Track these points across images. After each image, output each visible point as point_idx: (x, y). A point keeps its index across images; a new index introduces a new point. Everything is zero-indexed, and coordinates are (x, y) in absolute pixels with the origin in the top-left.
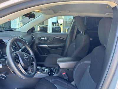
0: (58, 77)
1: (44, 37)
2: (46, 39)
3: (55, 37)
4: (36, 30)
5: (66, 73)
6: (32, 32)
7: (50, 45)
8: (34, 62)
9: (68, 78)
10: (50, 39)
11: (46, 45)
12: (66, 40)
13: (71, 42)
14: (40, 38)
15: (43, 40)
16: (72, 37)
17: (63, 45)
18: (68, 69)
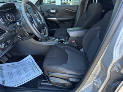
0: (68, 45)
1: (53, 9)
2: (55, 11)
3: (64, 9)
4: (44, 3)
5: (75, 41)
6: (40, 4)
7: (59, 19)
8: (45, 28)
9: (77, 45)
10: (59, 12)
11: (55, 18)
12: (76, 12)
13: (81, 14)
14: (49, 10)
15: (52, 12)
16: (83, 8)
17: (73, 18)
18: (78, 37)
